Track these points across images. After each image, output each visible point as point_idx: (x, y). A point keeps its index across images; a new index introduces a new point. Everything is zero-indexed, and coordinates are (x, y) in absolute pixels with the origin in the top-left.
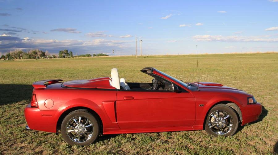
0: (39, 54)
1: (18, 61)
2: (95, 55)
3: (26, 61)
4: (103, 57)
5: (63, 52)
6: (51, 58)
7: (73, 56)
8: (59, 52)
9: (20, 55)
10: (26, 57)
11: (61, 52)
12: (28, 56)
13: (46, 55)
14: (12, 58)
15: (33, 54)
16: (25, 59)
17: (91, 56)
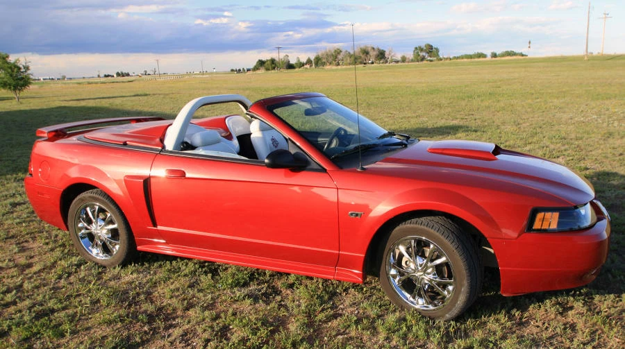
0: (373, 54)
1: (333, 70)
2: (494, 55)
3: (346, 70)
4: (514, 57)
5: (422, 50)
6: (397, 62)
7: (441, 57)
8: (414, 49)
9: (336, 57)
10: (348, 61)
11: (416, 48)
12: (353, 59)
13: (386, 56)
14: (324, 64)
15: (361, 55)
16: (346, 65)
17: (484, 56)
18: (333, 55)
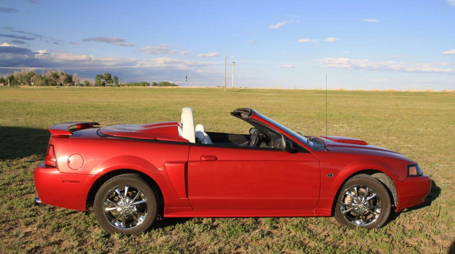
0: (63, 78)
1: (27, 89)
2: (155, 84)
4: (170, 87)
5: (102, 77)
6: (82, 85)
7: (119, 84)
8: (96, 76)
9: (30, 79)
10: (40, 82)
11: (98, 76)
12: (44, 81)
13: (73, 80)
14: (17, 83)
15: (52, 78)
16: (38, 85)
17: (149, 85)
18: (27, 77)
